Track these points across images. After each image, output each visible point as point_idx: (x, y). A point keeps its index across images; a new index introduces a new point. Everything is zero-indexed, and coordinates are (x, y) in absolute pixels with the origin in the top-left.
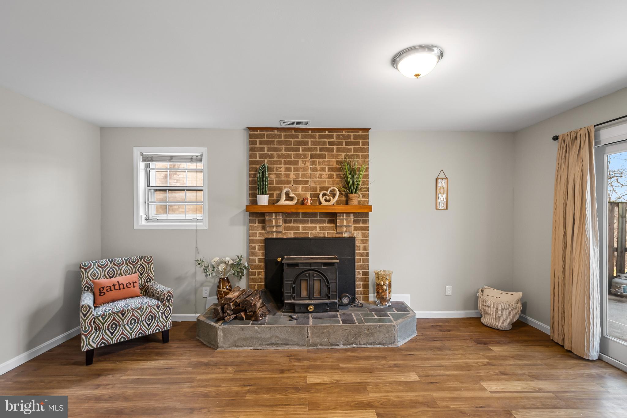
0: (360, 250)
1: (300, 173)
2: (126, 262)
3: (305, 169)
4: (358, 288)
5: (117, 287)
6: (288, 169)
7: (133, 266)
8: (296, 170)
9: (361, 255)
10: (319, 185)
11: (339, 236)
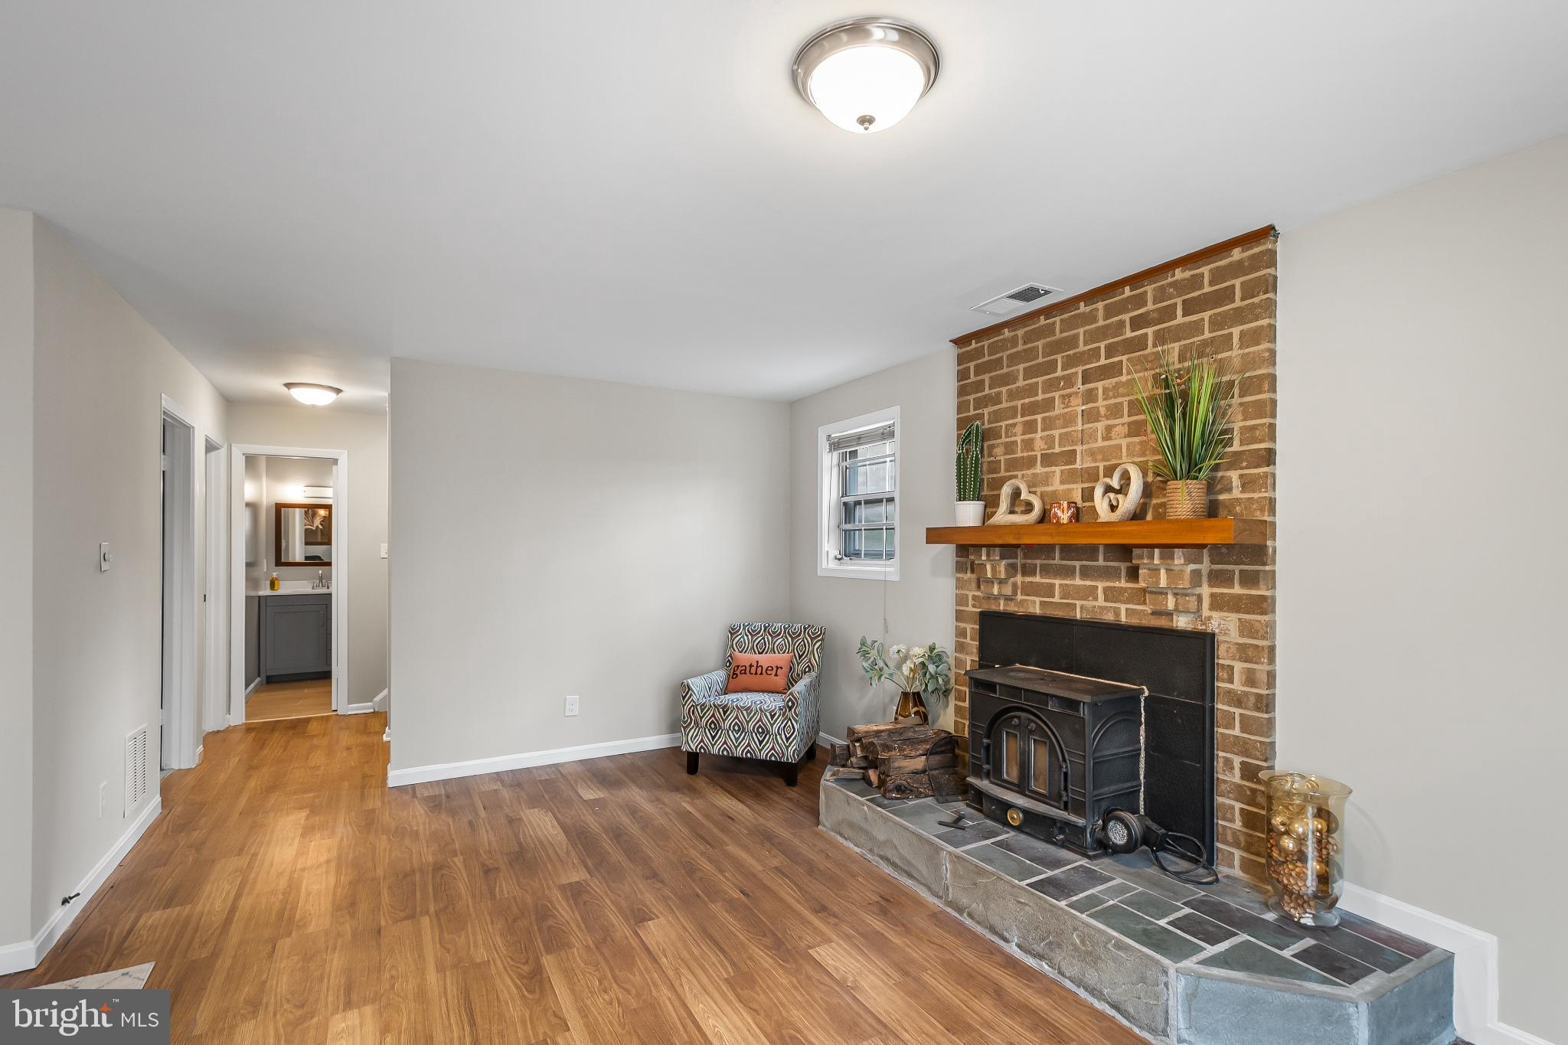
0: (1233, 683)
1: (1056, 433)
2: (785, 632)
3: (1069, 420)
4: (1224, 819)
5: (753, 670)
6: (1030, 427)
7: (793, 639)
8: (1048, 425)
9: (1238, 700)
10: (1103, 460)
11: (1161, 622)
